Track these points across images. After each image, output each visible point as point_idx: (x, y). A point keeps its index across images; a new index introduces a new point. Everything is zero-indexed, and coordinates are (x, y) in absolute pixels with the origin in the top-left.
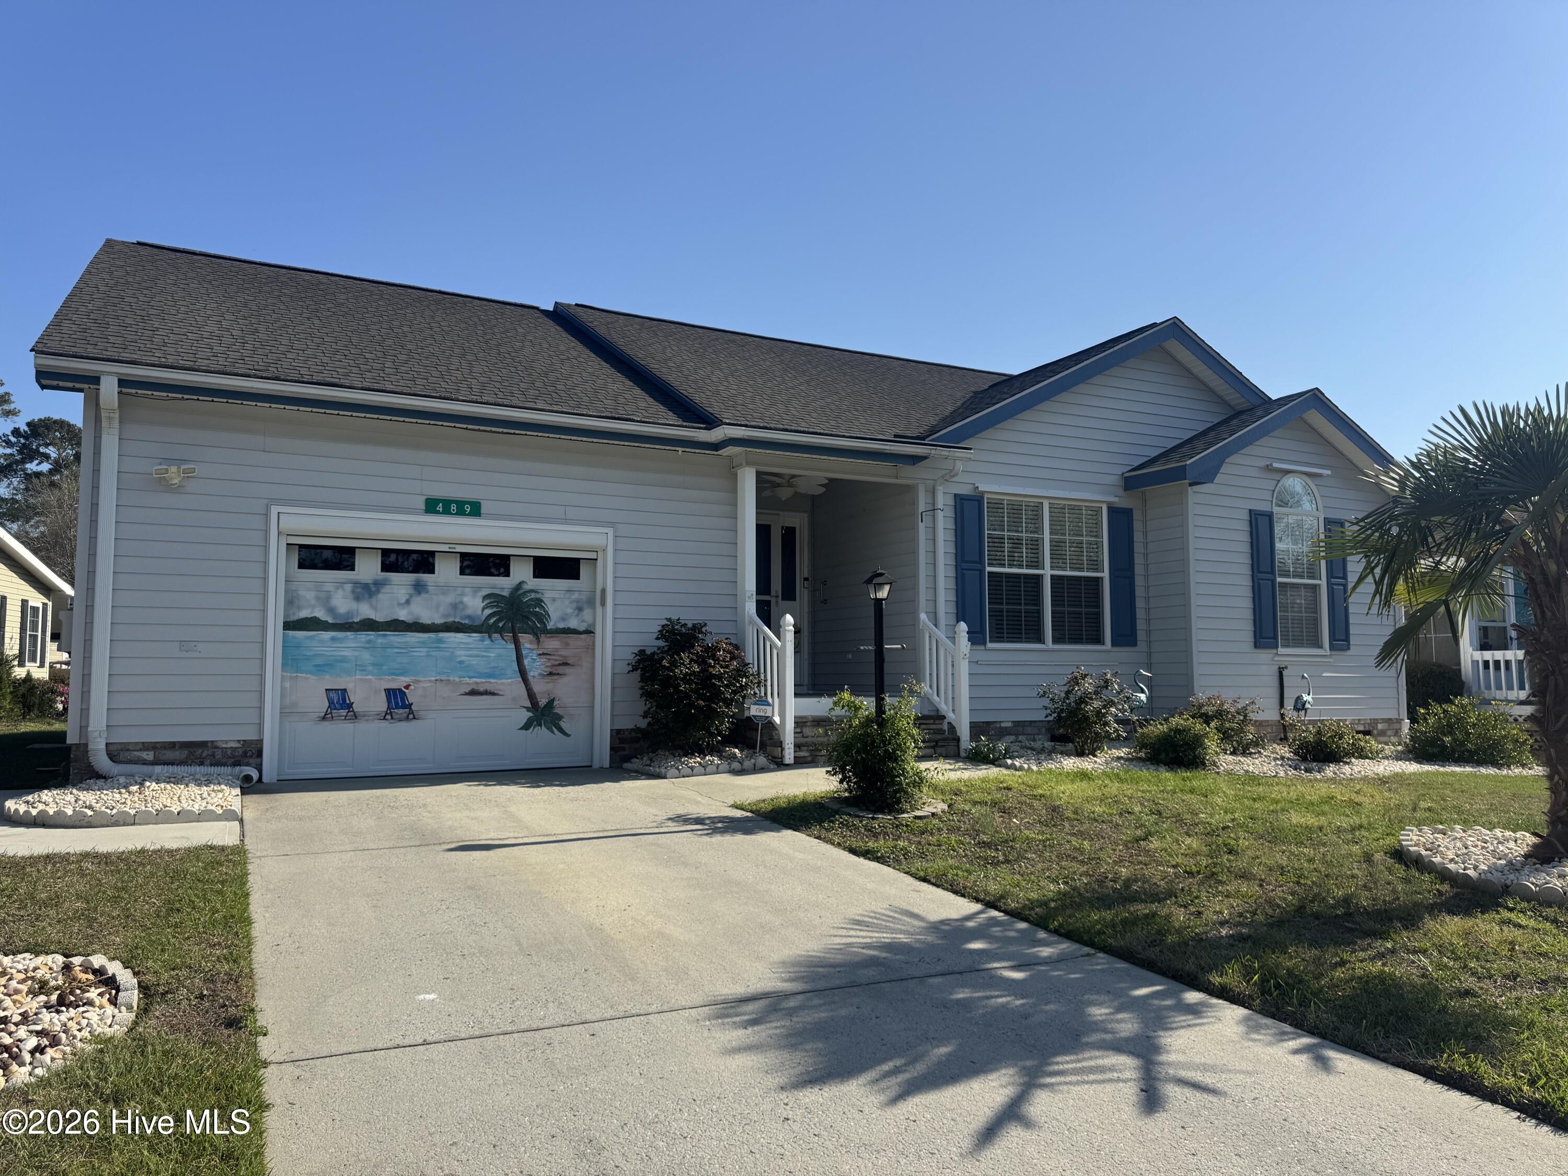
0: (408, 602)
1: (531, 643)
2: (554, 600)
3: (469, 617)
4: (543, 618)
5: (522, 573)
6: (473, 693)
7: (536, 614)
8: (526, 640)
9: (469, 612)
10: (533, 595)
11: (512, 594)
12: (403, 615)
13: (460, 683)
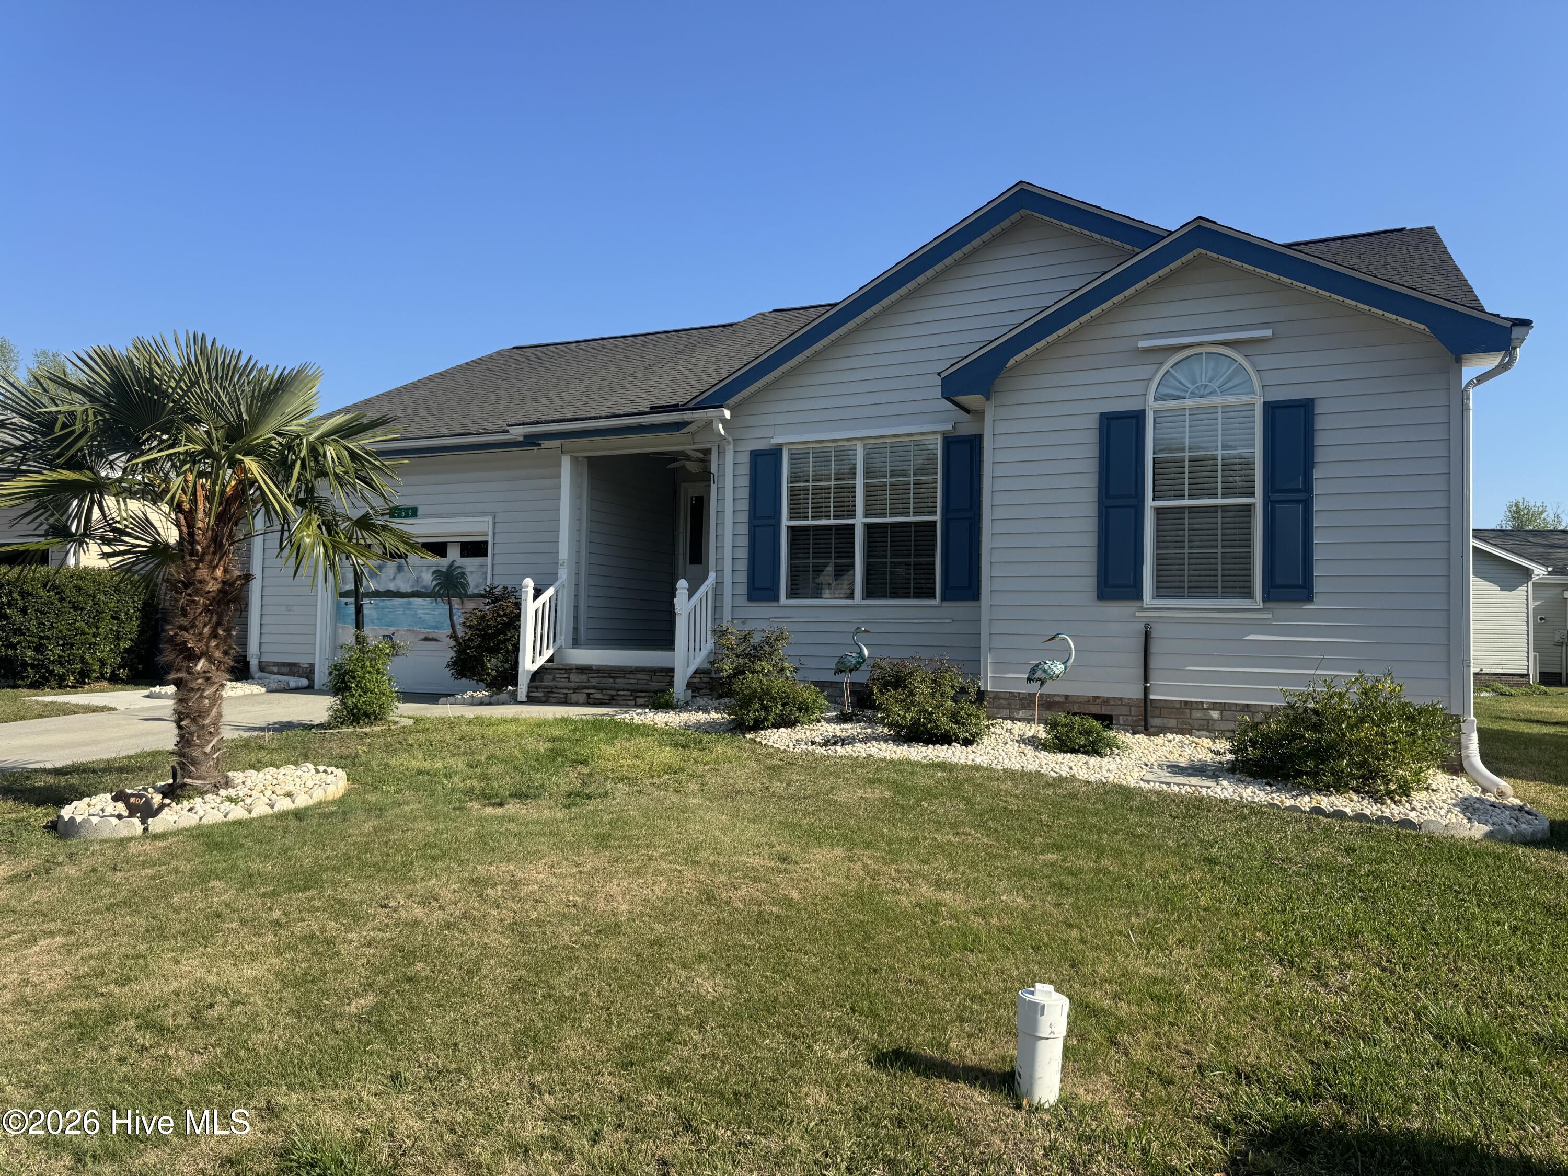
0: (394, 578)
1: (458, 604)
2: (472, 573)
3: (425, 587)
4: (465, 586)
5: (454, 554)
6: (426, 639)
7: (462, 584)
8: (455, 601)
9: (425, 584)
10: (459, 570)
11: (448, 570)
12: (392, 587)
13: (420, 632)
